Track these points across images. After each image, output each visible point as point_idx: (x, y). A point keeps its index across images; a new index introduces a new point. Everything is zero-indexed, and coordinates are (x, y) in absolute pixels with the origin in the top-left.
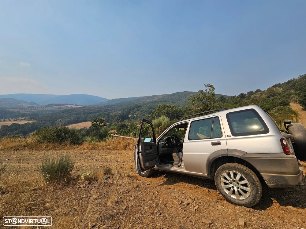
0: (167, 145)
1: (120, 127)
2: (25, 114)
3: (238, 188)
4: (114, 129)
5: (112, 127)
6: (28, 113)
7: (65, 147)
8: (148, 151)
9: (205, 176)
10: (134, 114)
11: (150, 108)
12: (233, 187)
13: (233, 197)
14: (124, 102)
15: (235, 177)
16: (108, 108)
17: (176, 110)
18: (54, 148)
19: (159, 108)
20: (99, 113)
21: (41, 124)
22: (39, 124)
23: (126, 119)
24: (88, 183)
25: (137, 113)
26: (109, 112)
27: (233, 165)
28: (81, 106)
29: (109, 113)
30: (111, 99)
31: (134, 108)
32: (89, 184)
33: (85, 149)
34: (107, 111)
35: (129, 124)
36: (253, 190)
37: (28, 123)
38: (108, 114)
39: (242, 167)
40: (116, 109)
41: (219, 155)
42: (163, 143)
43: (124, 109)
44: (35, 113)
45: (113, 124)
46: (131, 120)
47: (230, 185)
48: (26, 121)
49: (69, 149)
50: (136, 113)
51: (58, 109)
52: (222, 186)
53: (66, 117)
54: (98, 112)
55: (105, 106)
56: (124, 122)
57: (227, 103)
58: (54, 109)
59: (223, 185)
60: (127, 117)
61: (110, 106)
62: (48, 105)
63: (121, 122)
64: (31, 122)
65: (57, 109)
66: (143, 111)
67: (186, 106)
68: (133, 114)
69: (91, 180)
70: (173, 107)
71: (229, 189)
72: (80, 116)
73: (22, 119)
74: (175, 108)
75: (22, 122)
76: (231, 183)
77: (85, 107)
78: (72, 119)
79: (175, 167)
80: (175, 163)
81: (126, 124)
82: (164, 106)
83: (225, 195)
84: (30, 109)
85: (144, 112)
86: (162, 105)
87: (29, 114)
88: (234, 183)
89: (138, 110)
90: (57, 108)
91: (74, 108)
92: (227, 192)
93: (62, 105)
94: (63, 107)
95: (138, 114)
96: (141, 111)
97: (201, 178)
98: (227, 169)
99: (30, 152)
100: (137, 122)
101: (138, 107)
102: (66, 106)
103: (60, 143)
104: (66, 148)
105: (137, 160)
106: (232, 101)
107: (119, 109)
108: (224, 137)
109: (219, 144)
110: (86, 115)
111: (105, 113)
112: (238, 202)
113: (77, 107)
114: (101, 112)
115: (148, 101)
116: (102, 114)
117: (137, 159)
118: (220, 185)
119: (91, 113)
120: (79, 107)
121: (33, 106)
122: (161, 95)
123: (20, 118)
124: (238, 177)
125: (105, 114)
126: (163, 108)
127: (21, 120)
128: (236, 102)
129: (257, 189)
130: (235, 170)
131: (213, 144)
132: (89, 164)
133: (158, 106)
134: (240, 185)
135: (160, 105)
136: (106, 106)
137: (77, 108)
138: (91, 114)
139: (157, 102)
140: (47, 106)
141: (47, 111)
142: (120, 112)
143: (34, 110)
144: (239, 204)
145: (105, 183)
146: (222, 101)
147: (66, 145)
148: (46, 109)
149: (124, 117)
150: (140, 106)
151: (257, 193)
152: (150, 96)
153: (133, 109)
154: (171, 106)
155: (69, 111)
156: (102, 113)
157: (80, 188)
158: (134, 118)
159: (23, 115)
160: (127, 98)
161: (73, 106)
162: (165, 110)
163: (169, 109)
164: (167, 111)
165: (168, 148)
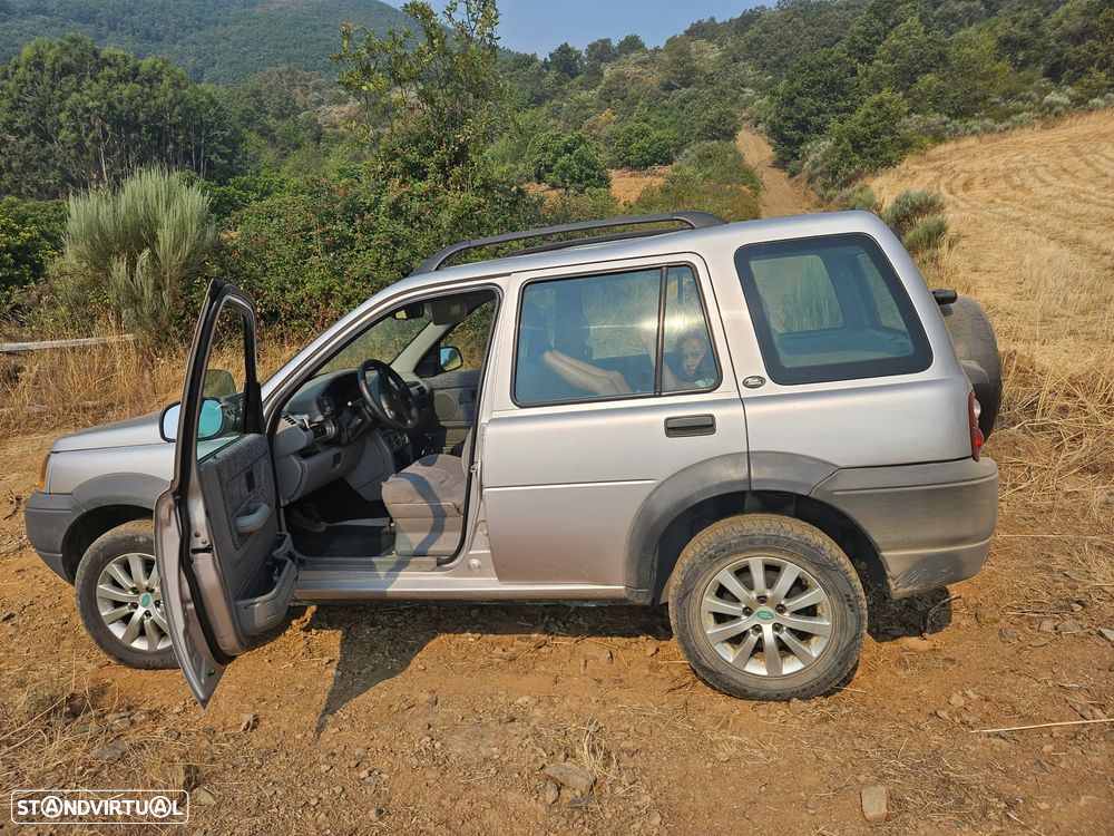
0: (332, 430)
3: (777, 627)
9: (617, 595)
12: (757, 629)
13: (757, 668)
15: (770, 584)
17: (178, 100)
27: (768, 530)
36: (844, 626)
39: (808, 535)
41: (709, 489)
42: (306, 417)
47: (745, 623)
52: (707, 632)
59: (712, 629)
67: (254, 82)
70: (153, 79)
71: (737, 640)
74: (176, 85)
76: (748, 612)
79: (420, 569)
80: (409, 540)
82: (81, 61)
83: (721, 669)
86: (65, 48)
88: (763, 608)
92: (729, 654)
97: (585, 605)
98: (741, 552)
105: (184, 610)
108: (726, 390)
109: (705, 426)
112: (775, 686)
117: (184, 602)
118: (696, 630)
124: (785, 581)
126: (67, 70)
130: (775, 550)
131: (675, 429)
134: (787, 614)
144: (779, 695)
151: (857, 634)
154: (136, 69)
162: (89, 95)
163: (126, 90)
164: (111, 106)
165: (335, 450)
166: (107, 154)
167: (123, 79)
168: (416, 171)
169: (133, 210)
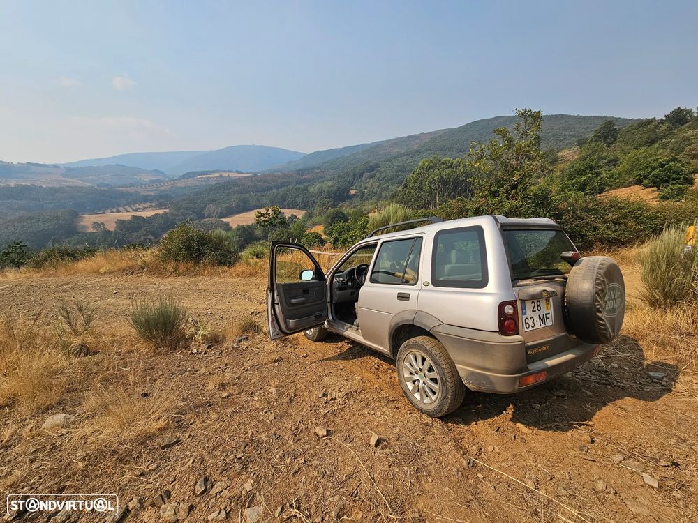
0: (350, 284)
1: (332, 218)
2: (148, 196)
3: (424, 383)
4: (319, 223)
5: (316, 219)
6: (153, 193)
7: (204, 271)
8: (293, 301)
9: (388, 354)
10: (363, 185)
11: (401, 170)
12: (419, 381)
13: (417, 396)
14: (339, 158)
15: (422, 364)
16: (303, 175)
17: (465, 172)
18: (186, 273)
19: (423, 168)
20: (285, 188)
21: (179, 216)
22: (176, 215)
23: (344, 201)
24: (206, 347)
25: (369, 185)
26: (305, 184)
28: (247, 173)
29: (307, 187)
30: (309, 153)
31: (362, 171)
32: (209, 347)
33: (237, 275)
34: (304, 182)
35: (351, 211)
36: (442, 390)
37: (157, 214)
38: (306, 189)
40: (322, 177)
41: (403, 321)
42: (341, 279)
43: (339, 177)
44: (165, 193)
45: (317, 212)
46: (357, 201)
47: (416, 377)
48: (153, 210)
49: (211, 275)
50: (367, 185)
51: (204, 183)
52: (405, 376)
53: (221, 199)
54: (283, 185)
55: (298, 171)
56: (340, 207)
57: (621, 144)
58: (197, 183)
59: (407, 375)
60: (347, 194)
61: (309, 170)
62: (184, 175)
63: (332, 208)
64: (161, 212)
65: (202, 183)
66: (383, 178)
68: (361, 187)
69: (214, 341)
70: (457, 166)
72: (248, 196)
73: (146, 206)
74: (465, 166)
75: (145, 213)
76: (417, 374)
77: (255, 175)
78: (234, 204)
79: (352, 329)
81: (345, 213)
82: (435, 164)
83: (407, 391)
84: (154, 185)
85: (387, 182)
86: (431, 161)
87: (155, 196)
88: (421, 373)
89: (371, 177)
90: (202, 181)
91: (235, 179)
92: (410, 386)
93: (211, 172)
94: (213, 178)
95: (372, 185)
96: (378, 179)
98: (414, 348)
99: (150, 279)
100: (370, 207)
101: (372, 169)
102: (218, 175)
103: (196, 264)
104: (206, 272)
105: (272, 317)
106: (637, 136)
107: (329, 177)
109: (407, 298)
110: (259, 194)
111: (299, 188)
112: (421, 406)
113: (240, 175)
114: (289, 185)
115: (396, 151)
116: (292, 189)
119: (270, 189)
120: (243, 175)
121: (158, 178)
122: (431, 133)
123: (143, 206)
124: (426, 365)
125: (297, 189)
126: (431, 168)
127: (144, 209)
128: (653, 137)
129: (447, 390)
130: (423, 351)
131: (400, 297)
132: (235, 307)
133: (420, 164)
134: (427, 379)
135: (424, 161)
136: (300, 170)
137: (240, 179)
138: (268, 190)
139: (418, 152)
140: (184, 177)
141: (185, 187)
142: (330, 183)
143: (162, 188)
144: (422, 410)
145: (233, 348)
146: (606, 138)
147: (206, 266)
148: (183, 184)
149: (340, 196)
150: (377, 166)
151: (446, 396)
152: (401, 138)
153: (361, 175)
154: (452, 164)
155: (226, 187)
156: (291, 187)
157: (192, 353)
158: (362, 196)
159: (146, 199)
160: (345, 148)
161: (232, 175)
162: (435, 175)
163: (448, 171)
164: (442, 177)
165: (352, 290)
166: (439, 193)
167: (447, 168)
168: (495, 194)
169: (384, 216)
